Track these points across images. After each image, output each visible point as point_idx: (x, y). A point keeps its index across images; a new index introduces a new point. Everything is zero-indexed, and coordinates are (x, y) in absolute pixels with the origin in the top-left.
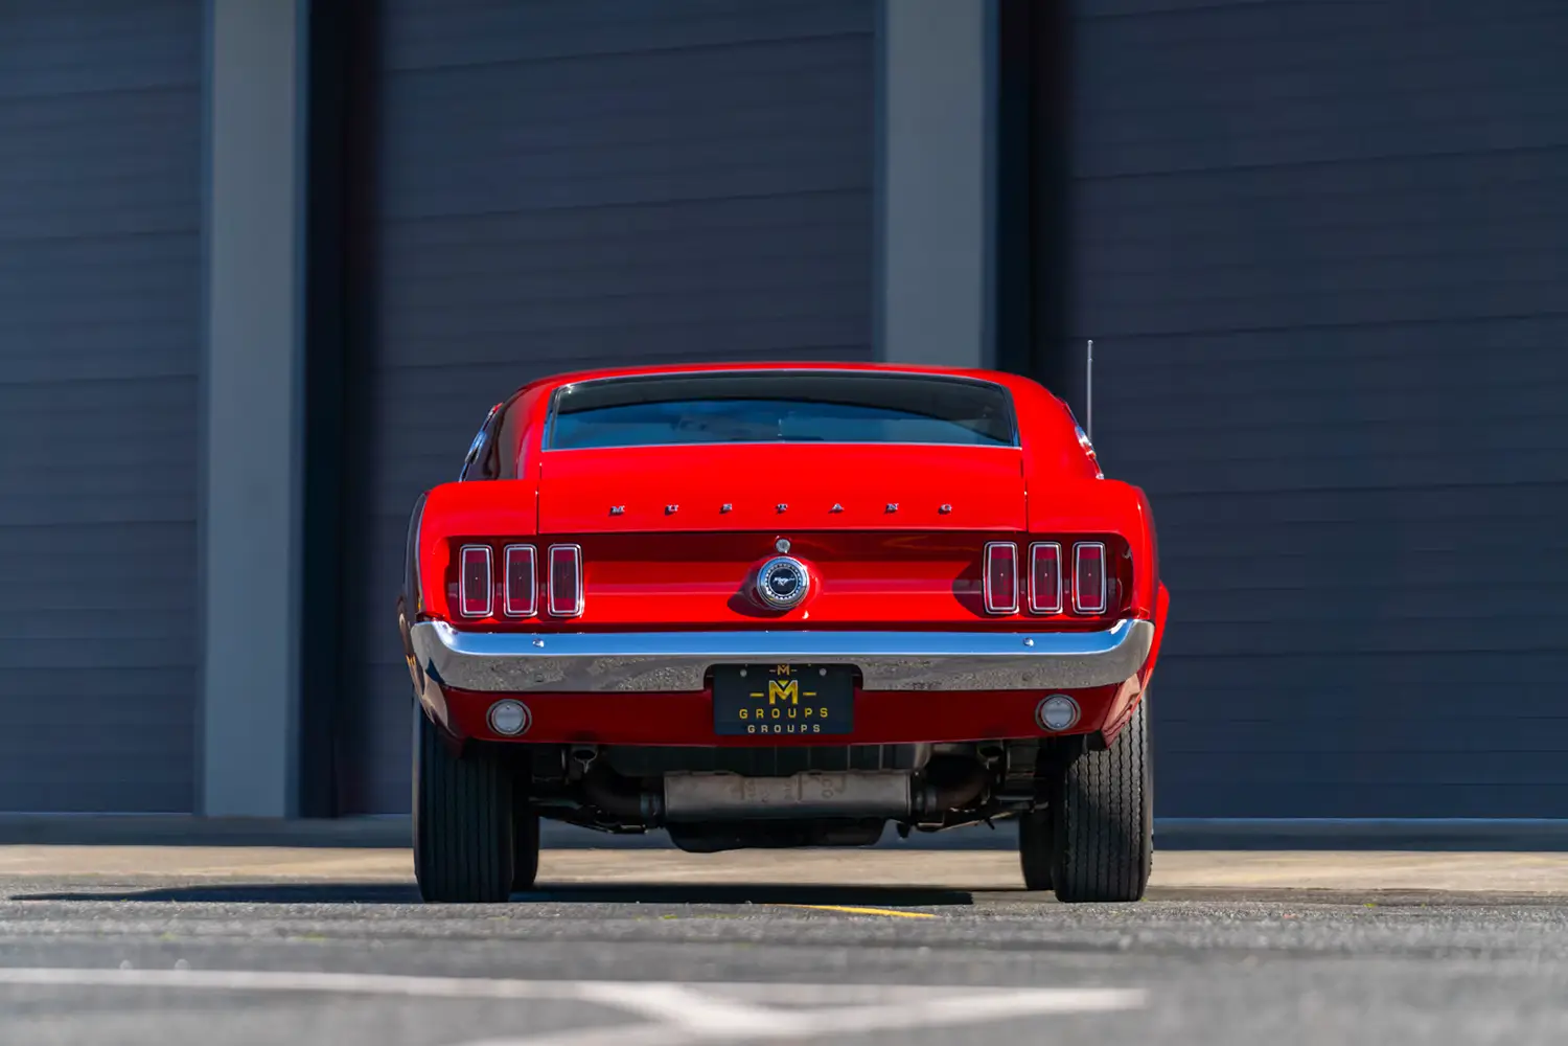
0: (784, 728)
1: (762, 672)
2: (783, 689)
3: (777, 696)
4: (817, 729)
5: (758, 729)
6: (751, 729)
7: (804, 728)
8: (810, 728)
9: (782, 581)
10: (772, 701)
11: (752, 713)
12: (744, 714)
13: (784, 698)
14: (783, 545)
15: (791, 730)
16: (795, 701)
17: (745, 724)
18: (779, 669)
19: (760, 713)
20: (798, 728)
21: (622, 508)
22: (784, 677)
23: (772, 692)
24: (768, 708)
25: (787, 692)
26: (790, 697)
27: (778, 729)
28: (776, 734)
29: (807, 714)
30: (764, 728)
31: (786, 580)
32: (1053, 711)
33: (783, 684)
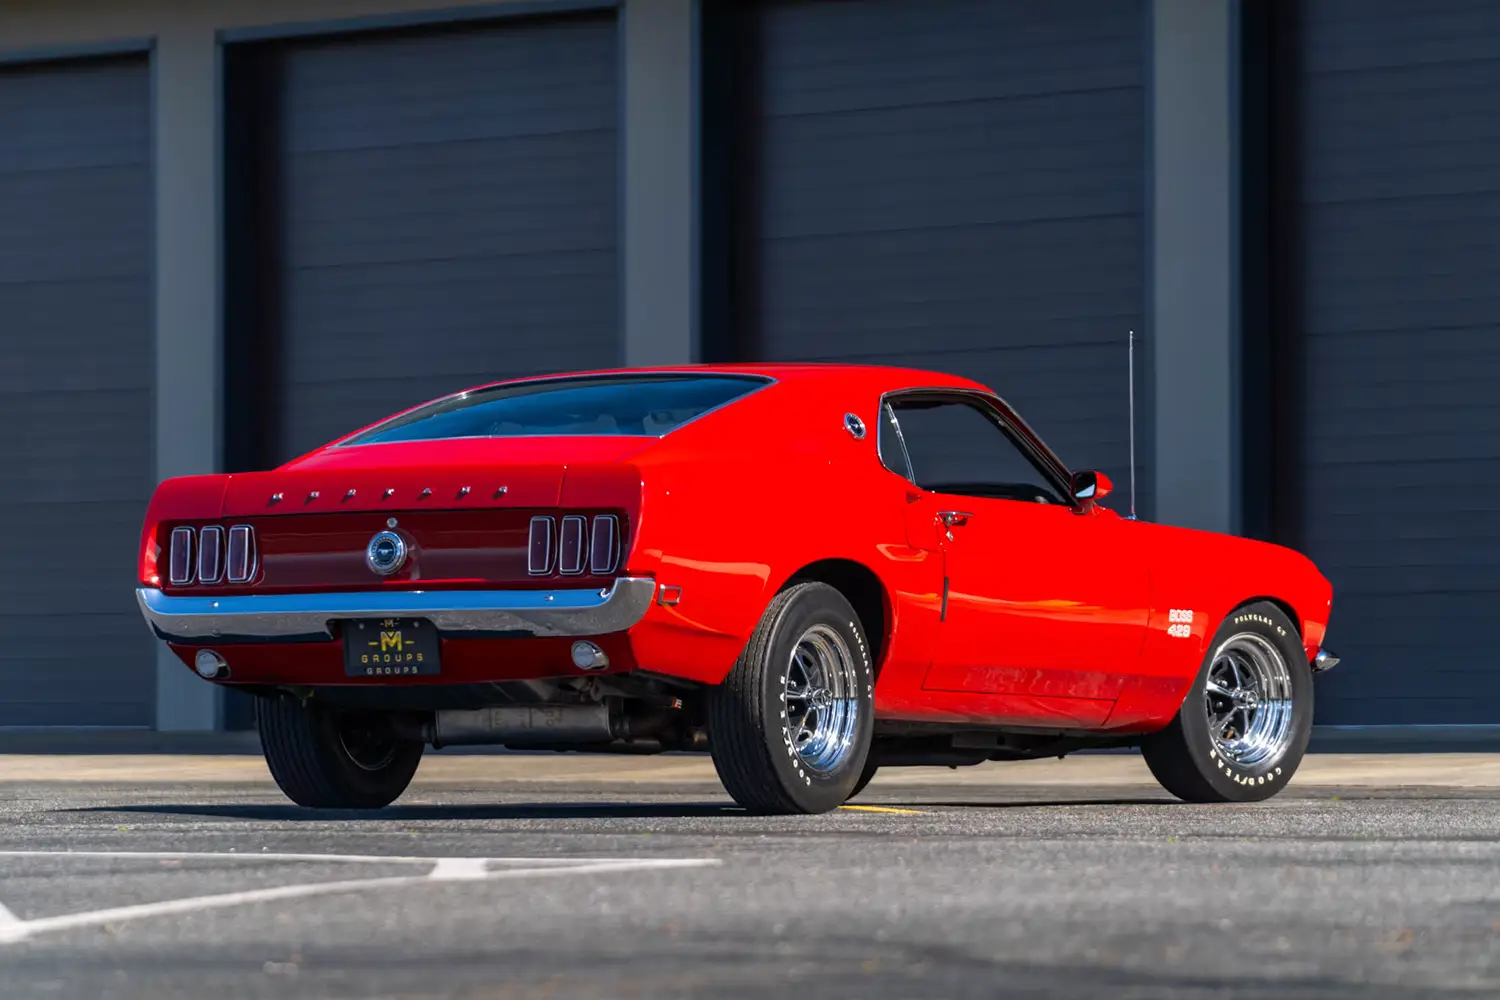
0: (392, 670)
1: (375, 625)
2: (391, 638)
3: (387, 646)
4: (415, 670)
5: (375, 671)
6: (370, 672)
7: (406, 670)
8: (410, 669)
9: (385, 551)
10: (384, 648)
11: (370, 659)
12: (365, 659)
13: (392, 645)
14: (392, 523)
15: (397, 671)
16: (400, 648)
17: (365, 667)
18: (386, 621)
19: (376, 658)
20: (402, 670)
21: (280, 496)
22: (389, 629)
23: (383, 641)
24: (382, 654)
25: (394, 641)
26: (396, 646)
27: (388, 671)
28: (388, 675)
29: (409, 658)
30: (379, 671)
31: (386, 551)
32: (581, 654)
33: (391, 634)
